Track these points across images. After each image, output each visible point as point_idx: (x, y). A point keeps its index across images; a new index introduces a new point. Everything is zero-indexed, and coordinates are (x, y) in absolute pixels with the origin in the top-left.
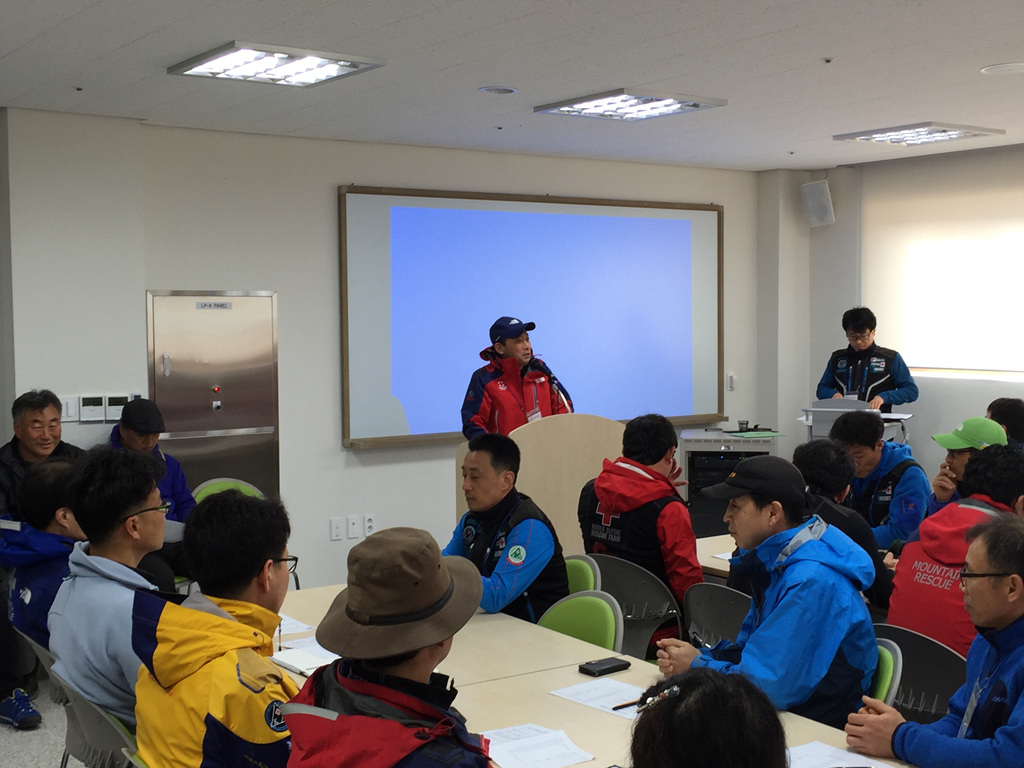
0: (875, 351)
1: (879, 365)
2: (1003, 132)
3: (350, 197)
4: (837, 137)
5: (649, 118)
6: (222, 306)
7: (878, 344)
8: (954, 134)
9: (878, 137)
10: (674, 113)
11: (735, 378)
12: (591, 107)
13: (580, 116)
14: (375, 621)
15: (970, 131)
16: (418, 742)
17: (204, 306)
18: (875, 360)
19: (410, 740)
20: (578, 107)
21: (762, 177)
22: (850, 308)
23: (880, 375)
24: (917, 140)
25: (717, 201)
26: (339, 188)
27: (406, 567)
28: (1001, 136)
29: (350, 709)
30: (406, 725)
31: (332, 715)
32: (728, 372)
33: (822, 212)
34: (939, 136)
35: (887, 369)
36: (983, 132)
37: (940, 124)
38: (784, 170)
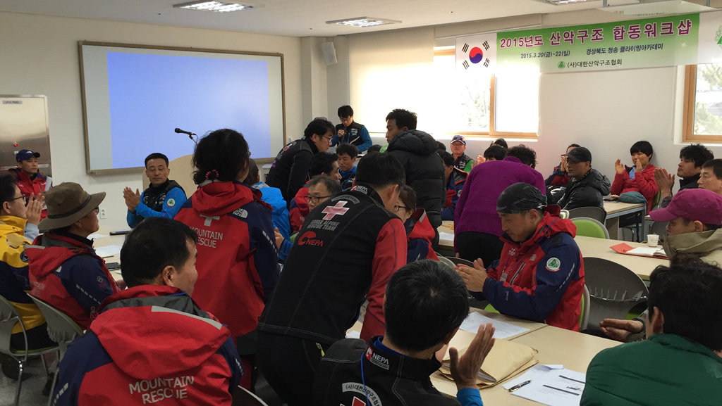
0: (354, 125)
1: (354, 132)
2: (401, 22)
3: (85, 48)
4: (328, 22)
5: (231, 12)
6: (16, 102)
8: (380, 22)
9: (346, 23)
16: (72, 254)
17: (7, 102)
18: (353, 129)
21: (302, 39)
22: (341, 106)
23: (355, 137)
24: (361, 25)
25: (280, 52)
26: (78, 42)
28: (401, 24)
29: (49, 245)
30: (70, 249)
32: (288, 136)
33: (331, 58)
34: (373, 23)
35: (358, 134)
36: (392, 22)
37: (370, 18)
38: (313, 37)
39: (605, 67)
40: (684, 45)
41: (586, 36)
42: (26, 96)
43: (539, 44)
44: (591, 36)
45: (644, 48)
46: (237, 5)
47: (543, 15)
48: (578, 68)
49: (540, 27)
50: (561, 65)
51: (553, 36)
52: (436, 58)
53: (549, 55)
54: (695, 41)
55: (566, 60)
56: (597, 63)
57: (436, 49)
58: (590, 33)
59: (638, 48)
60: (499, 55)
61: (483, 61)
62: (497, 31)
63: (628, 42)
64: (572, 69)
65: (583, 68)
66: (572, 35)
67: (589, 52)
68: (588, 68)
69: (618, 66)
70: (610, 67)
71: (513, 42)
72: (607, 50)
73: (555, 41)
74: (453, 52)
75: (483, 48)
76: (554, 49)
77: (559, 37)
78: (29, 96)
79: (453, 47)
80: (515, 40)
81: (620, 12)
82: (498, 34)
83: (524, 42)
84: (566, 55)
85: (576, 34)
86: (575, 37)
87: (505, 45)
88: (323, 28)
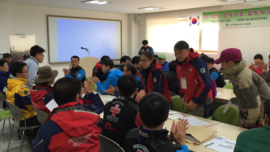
0: (148, 47)
2: (166, 8)
3: (49, 18)
4: (138, 9)
5: (103, 4)
6: (24, 37)
7: (149, 46)
8: (158, 9)
9: (145, 9)
10: (107, 4)
11: (124, 52)
14: (42, 78)
15: (160, 8)
16: (48, 92)
17: (21, 37)
18: (148, 49)
19: (47, 92)
20: (89, 2)
21: (129, 15)
22: (144, 40)
24: (151, 10)
25: (120, 19)
26: (47, 15)
27: (46, 71)
28: (166, 9)
29: (38, 89)
30: (47, 91)
31: (36, 91)
32: (123, 51)
33: (140, 22)
34: (155, 9)
36: (163, 8)
37: (155, 7)
38: (133, 14)
39: (244, 26)
41: (237, 14)
42: (28, 35)
43: (219, 17)
44: (239, 14)
45: (260, 19)
46: (105, 2)
47: (221, 6)
48: (234, 26)
49: (219, 10)
50: (227, 25)
51: (224, 14)
52: (179, 22)
53: (222, 21)
55: (229, 23)
56: (241, 24)
57: (179, 19)
58: (239, 13)
59: (257, 19)
60: (203, 21)
61: (197, 23)
63: (253, 16)
64: (231, 26)
65: (236, 26)
66: (232, 14)
67: (238, 20)
68: (238, 26)
69: (249, 25)
70: (246, 26)
71: (209, 16)
72: (245, 20)
73: (225, 16)
74: (186, 20)
75: (197, 19)
76: (225, 19)
78: (29, 35)
79: (186, 18)
80: (210, 15)
81: (251, 5)
82: (203, 13)
83: (213, 16)
84: (229, 21)
85: (233, 13)
86: (233, 14)
87: (206, 17)
88: (137, 11)
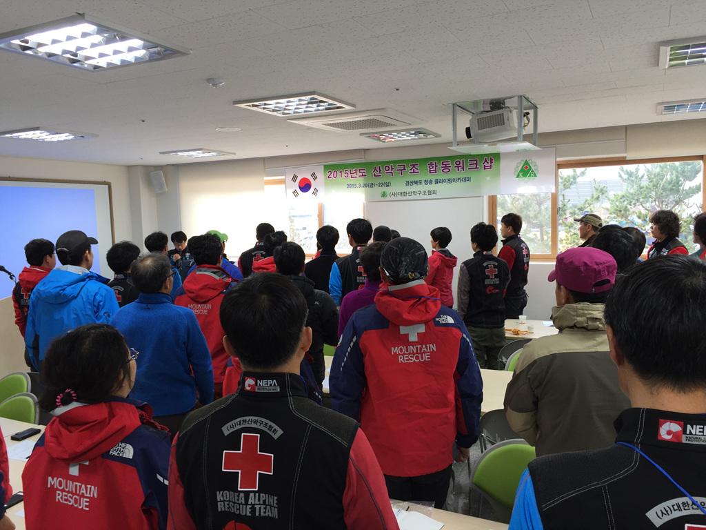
2: (235, 154)
4: (161, 153)
5: (58, 141)
8: (214, 154)
9: (180, 154)
10: (72, 140)
12: (23, 135)
13: (18, 139)
15: (221, 153)
21: (129, 168)
24: (197, 156)
25: (107, 180)
28: (234, 156)
33: (161, 187)
38: (142, 166)
39: (422, 196)
40: (488, 178)
41: (404, 169)
43: (362, 175)
44: (408, 169)
45: (455, 180)
47: (366, 151)
48: (399, 197)
49: (363, 160)
50: (384, 195)
51: (375, 169)
52: (267, 187)
53: (372, 185)
54: (498, 174)
55: (388, 190)
56: (415, 193)
57: (266, 178)
58: (408, 167)
59: (450, 181)
60: (327, 184)
61: (312, 190)
62: (324, 164)
63: (440, 175)
64: (393, 198)
65: (403, 198)
66: (392, 169)
67: (407, 183)
68: (407, 197)
69: (433, 196)
70: (427, 196)
71: (339, 174)
72: (423, 182)
73: (377, 173)
74: (283, 182)
75: (311, 179)
76: (377, 180)
77: (380, 170)
79: (283, 177)
80: (341, 172)
82: (324, 166)
83: (349, 173)
84: (387, 186)
85: (396, 168)
86: (395, 171)
87: (332, 176)
88: (154, 158)
